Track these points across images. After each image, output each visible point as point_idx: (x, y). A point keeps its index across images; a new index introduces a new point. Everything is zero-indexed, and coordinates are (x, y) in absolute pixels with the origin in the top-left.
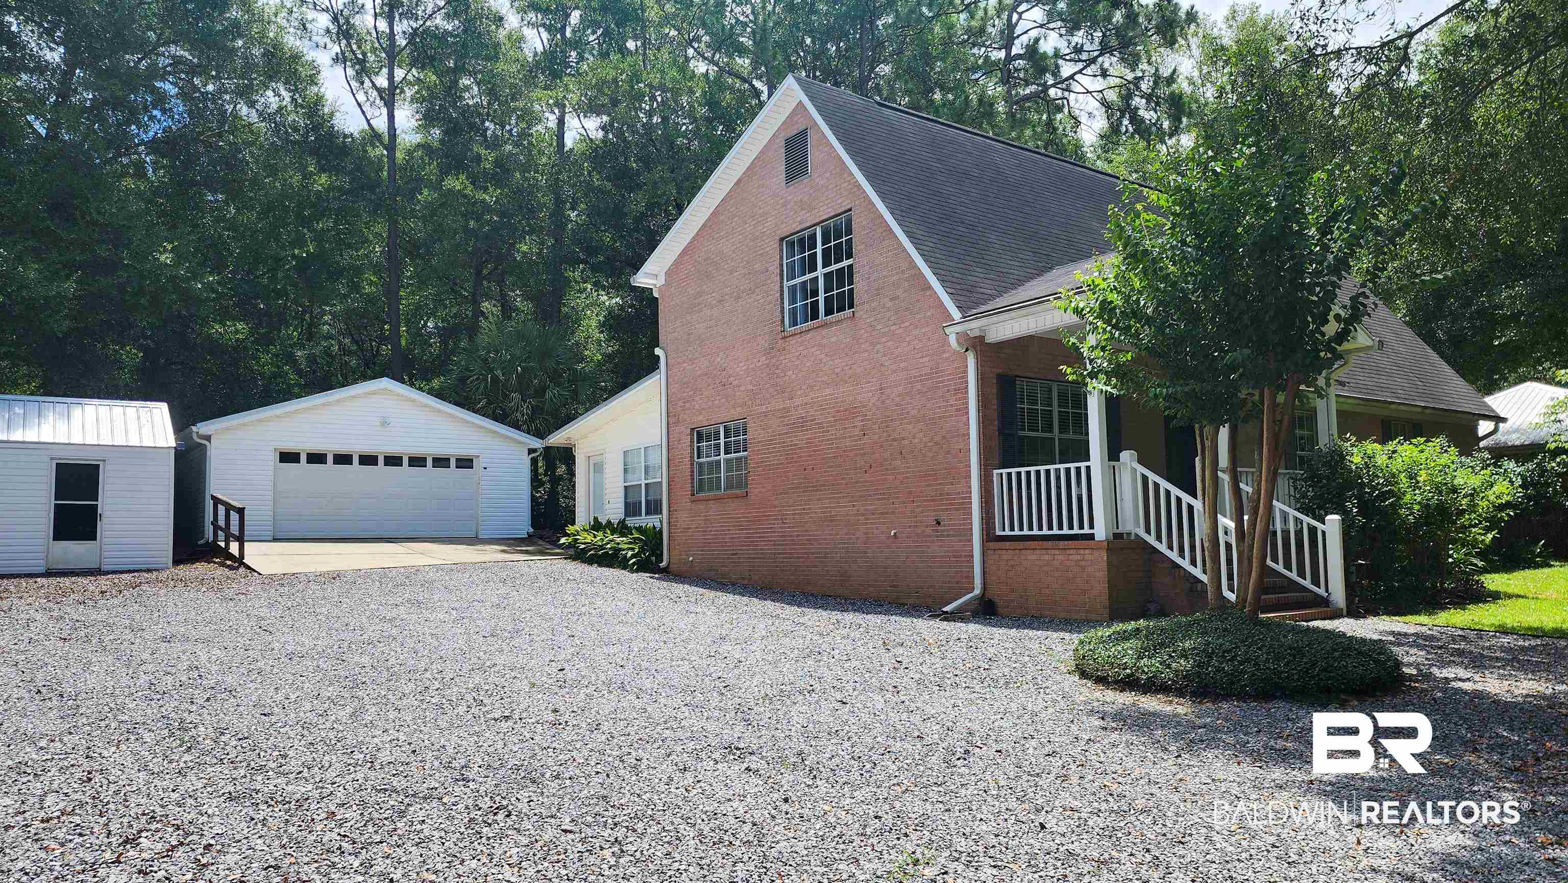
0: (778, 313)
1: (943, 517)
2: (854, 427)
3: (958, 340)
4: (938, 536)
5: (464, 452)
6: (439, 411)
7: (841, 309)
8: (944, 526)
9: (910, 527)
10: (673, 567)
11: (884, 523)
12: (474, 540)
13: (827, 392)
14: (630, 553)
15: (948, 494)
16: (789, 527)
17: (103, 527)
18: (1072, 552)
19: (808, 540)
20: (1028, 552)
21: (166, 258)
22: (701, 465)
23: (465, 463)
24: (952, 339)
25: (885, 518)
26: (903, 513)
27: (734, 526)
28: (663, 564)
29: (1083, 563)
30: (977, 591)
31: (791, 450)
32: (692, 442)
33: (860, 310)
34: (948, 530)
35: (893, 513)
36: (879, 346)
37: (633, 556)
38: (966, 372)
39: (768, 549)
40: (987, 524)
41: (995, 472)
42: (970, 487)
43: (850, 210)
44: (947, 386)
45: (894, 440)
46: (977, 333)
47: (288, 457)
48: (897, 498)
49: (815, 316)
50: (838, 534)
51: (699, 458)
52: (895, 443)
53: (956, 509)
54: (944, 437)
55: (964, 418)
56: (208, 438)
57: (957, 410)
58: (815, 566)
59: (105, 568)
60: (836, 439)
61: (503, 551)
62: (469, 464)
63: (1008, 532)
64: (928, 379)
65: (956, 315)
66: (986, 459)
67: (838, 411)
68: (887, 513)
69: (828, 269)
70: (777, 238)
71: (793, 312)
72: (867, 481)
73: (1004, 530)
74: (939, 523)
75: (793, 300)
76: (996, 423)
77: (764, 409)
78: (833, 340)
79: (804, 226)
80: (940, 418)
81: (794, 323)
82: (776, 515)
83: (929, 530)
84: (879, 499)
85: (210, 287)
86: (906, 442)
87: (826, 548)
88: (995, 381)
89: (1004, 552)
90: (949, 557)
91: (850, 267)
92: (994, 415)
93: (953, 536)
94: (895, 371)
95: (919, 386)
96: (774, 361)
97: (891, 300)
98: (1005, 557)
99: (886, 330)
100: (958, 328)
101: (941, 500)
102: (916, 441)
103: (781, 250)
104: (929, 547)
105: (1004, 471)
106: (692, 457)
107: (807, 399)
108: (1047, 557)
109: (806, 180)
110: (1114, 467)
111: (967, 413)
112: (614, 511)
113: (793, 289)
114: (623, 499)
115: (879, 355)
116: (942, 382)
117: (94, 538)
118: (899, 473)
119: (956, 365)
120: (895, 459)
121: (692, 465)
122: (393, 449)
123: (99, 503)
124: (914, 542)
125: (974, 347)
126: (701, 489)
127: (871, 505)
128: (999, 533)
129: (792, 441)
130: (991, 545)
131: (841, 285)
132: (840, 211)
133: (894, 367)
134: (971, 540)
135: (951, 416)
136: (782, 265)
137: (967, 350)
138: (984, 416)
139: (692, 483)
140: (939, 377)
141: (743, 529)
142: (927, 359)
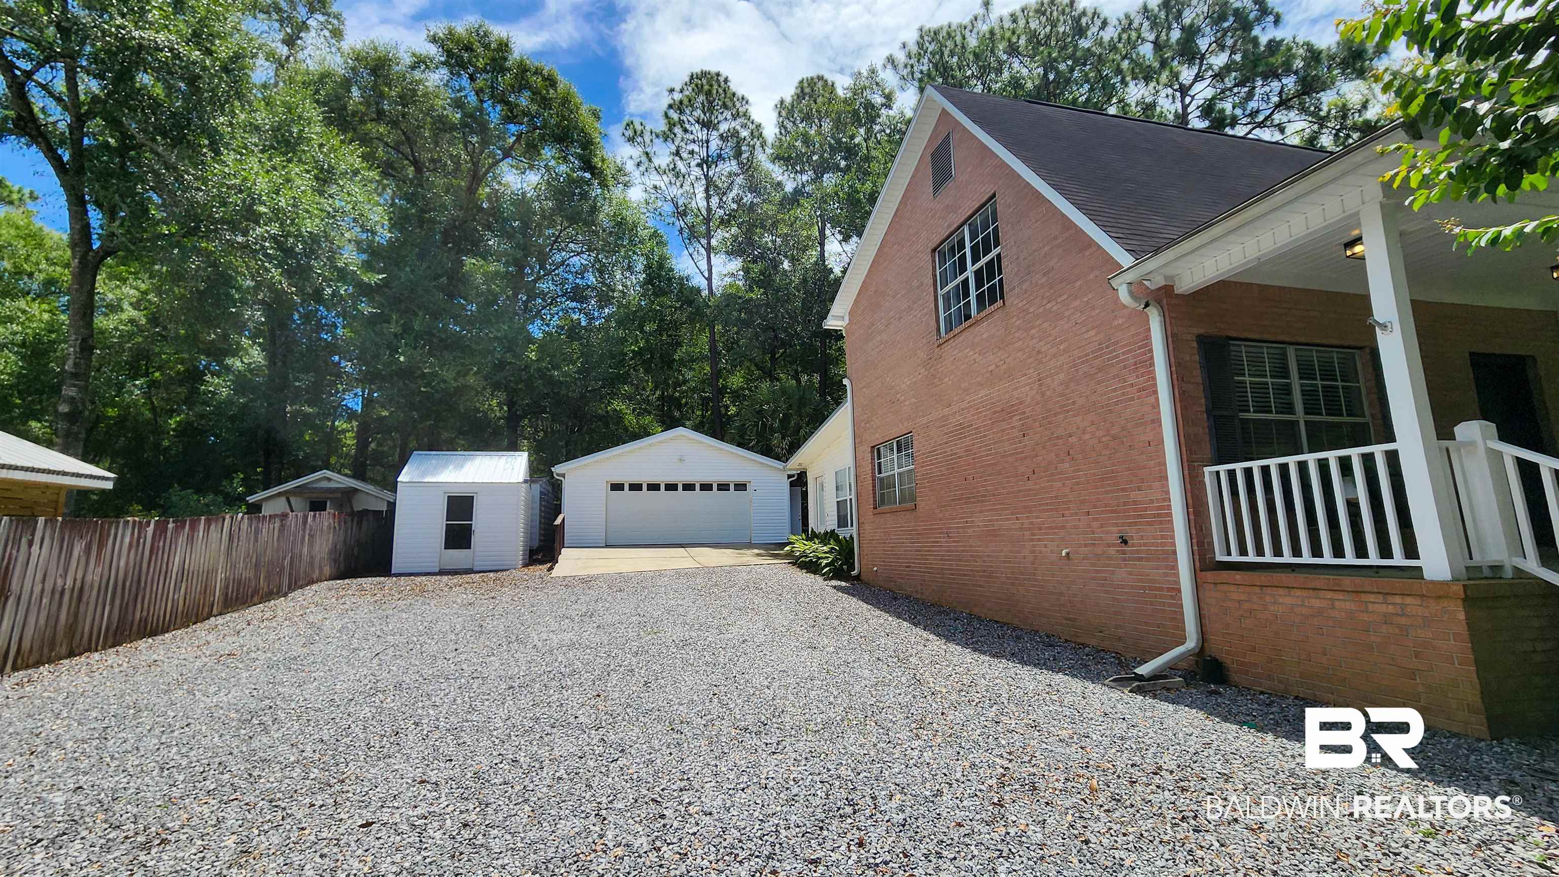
0: (933, 323)
1: (1131, 532)
2: (1013, 428)
3: (1131, 293)
4: (1125, 560)
5: (740, 479)
6: (721, 449)
7: (993, 301)
8: (1133, 545)
9: (1086, 545)
10: (863, 577)
11: (1052, 540)
12: (750, 546)
13: (983, 393)
14: (825, 562)
15: (1135, 503)
16: (954, 542)
17: (475, 539)
18: (1372, 598)
19: (972, 556)
20: (1281, 591)
21: (533, 355)
22: (882, 479)
23: (741, 487)
24: (1123, 295)
25: (1054, 534)
26: (1076, 527)
27: (907, 539)
28: (854, 573)
29: (1403, 621)
30: (1191, 643)
31: (952, 459)
32: (873, 459)
33: (1010, 299)
34: (1138, 552)
35: (1063, 527)
36: (1033, 331)
37: (827, 565)
38: (1148, 337)
39: (936, 564)
40: (1200, 544)
41: (1207, 470)
42: (1168, 493)
43: (994, 195)
44: (1123, 361)
45: (1058, 438)
46: (1159, 281)
47: (617, 487)
48: (1068, 509)
49: (968, 317)
50: (1001, 551)
51: (880, 472)
52: (1061, 441)
53: (1150, 524)
54: (1123, 428)
55: (1151, 399)
56: (563, 476)
57: (1139, 391)
58: (981, 586)
59: (475, 569)
60: (995, 443)
61: (758, 555)
62: (743, 488)
63: (1235, 557)
64: (1096, 357)
65: (1125, 259)
66: (1190, 451)
67: (995, 413)
68: (1056, 528)
69: (978, 265)
70: (929, 250)
71: (948, 319)
72: (1030, 490)
73: (1229, 554)
74: (1125, 542)
75: (947, 307)
76: (1203, 401)
77: (925, 420)
78: (985, 336)
79: (952, 228)
80: (1116, 403)
81: (949, 329)
82: (941, 528)
83: (1112, 551)
84: (1044, 511)
85: (566, 374)
86: (1073, 440)
87: (991, 567)
88: (1195, 345)
89: (1232, 588)
90: (1143, 588)
91: (999, 256)
92: (1198, 392)
93: (1148, 560)
94: (1054, 356)
95: (1085, 368)
96: (932, 370)
97: (1044, 275)
98: (1235, 596)
99: (1041, 310)
100: (1130, 277)
101: (1128, 510)
102: (1087, 436)
103: (934, 261)
104: (1113, 573)
105: (1223, 468)
106: (873, 473)
107: (965, 405)
108: (1316, 603)
109: (950, 184)
110: (1448, 450)
111: (1155, 392)
112: (831, 523)
113: (947, 298)
114: (836, 513)
115: (1034, 341)
116: (1117, 356)
117: (470, 548)
118: (1068, 478)
119: (1133, 331)
120: (1063, 461)
121: (874, 480)
122: (689, 479)
123: (473, 522)
124: (1093, 565)
125: (1159, 302)
126: (883, 502)
127: (1037, 517)
128: (1220, 557)
129: (952, 450)
130: (1210, 576)
131: (991, 277)
132: (984, 200)
133: (1054, 350)
134: (1175, 567)
135: (1133, 399)
136: (935, 276)
137: (1147, 305)
138: (1182, 393)
139: (874, 497)
140: (1110, 353)
141: (914, 543)
142: (1092, 333)
